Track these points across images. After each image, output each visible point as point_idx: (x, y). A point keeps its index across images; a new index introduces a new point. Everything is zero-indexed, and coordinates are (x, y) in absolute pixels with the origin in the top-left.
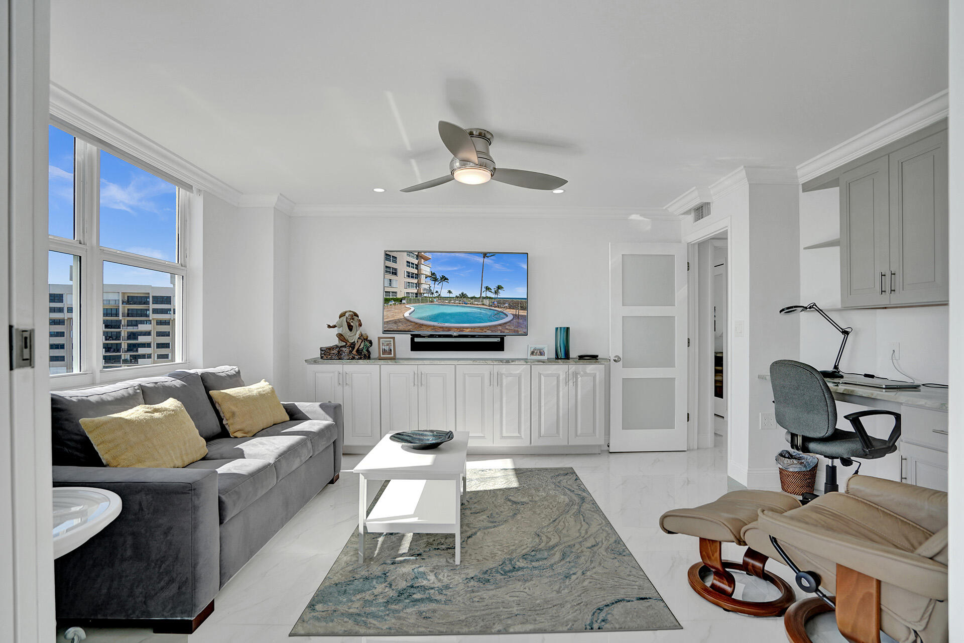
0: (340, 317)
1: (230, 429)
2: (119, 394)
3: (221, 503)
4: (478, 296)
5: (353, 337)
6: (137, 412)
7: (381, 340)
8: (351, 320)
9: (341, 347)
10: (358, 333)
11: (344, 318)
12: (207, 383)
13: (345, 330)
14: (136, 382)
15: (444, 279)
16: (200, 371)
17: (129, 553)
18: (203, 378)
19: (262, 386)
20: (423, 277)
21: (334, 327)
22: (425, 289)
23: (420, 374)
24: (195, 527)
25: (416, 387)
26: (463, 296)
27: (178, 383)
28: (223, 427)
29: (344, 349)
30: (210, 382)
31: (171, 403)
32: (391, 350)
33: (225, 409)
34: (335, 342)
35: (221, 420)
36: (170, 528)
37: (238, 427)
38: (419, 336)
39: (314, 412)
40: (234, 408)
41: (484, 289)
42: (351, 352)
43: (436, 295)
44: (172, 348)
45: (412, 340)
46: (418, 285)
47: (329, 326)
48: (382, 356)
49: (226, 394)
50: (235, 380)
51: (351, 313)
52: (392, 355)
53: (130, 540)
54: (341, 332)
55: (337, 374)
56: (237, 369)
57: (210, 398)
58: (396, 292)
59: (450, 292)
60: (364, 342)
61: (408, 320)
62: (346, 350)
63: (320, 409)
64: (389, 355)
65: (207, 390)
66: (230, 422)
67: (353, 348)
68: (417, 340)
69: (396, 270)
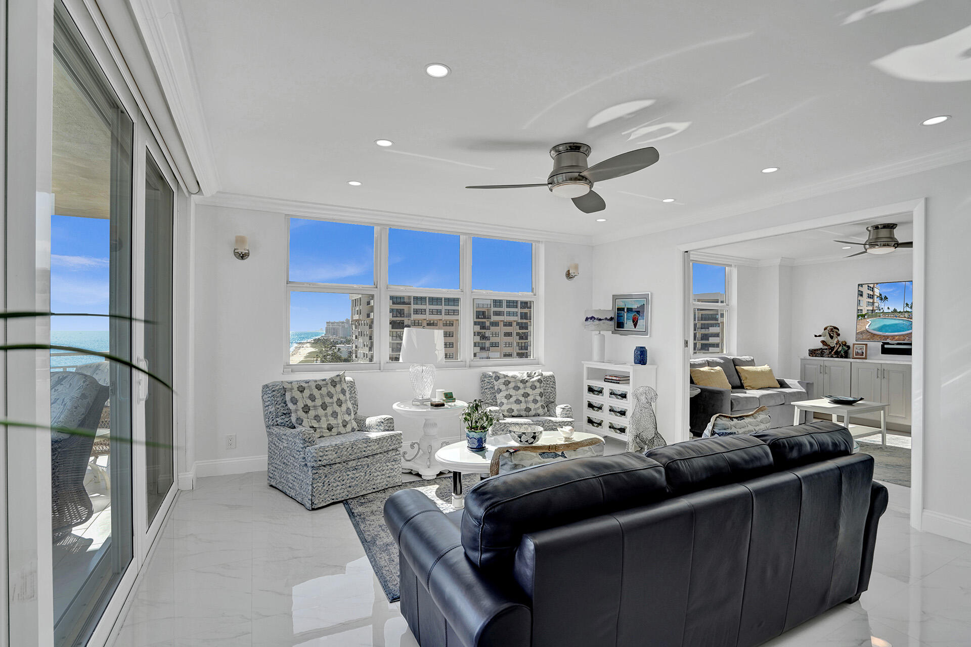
0: (825, 329)
1: (745, 385)
2: (700, 362)
3: (731, 402)
4: (902, 311)
5: (833, 343)
6: (706, 369)
7: (855, 346)
8: (833, 331)
9: (824, 349)
10: (836, 340)
11: (827, 330)
12: (735, 363)
13: (827, 338)
14: (706, 359)
15: (886, 298)
16: (732, 357)
17: (702, 411)
18: (733, 360)
19: (766, 367)
20: (876, 297)
21: (820, 336)
22: (876, 307)
23: (882, 370)
24: (722, 406)
25: (879, 379)
26: (895, 311)
27: (722, 361)
28: (742, 384)
29: (825, 351)
30: (737, 363)
31: (718, 368)
32: (863, 353)
33: (742, 375)
34: (821, 346)
35: (741, 380)
36: (714, 405)
37: (748, 385)
38: (888, 344)
39: (795, 385)
40: (747, 376)
41: (905, 306)
42: (830, 353)
43: (882, 311)
44: (722, 348)
45: (883, 346)
46: (873, 303)
47: (816, 336)
48: (855, 356)
49: (743, 369)
50: (751, 363)
51: (831, 328)
52: (864, 356)
53: (702, 407)
54: (825, 340)
55: (819, 366)
56: (752, 358)
57: (736, 369)
58: (862, 310)
59: (888, 308)
60: (842, 346)
61: (868, 331)
62: (827, 352)
63: (798, 384)
64: (862, 355)
65: (735, 366)
66: (745, 381)
67: (832, 351)
68: (886, 346)
69: (862, 292)
